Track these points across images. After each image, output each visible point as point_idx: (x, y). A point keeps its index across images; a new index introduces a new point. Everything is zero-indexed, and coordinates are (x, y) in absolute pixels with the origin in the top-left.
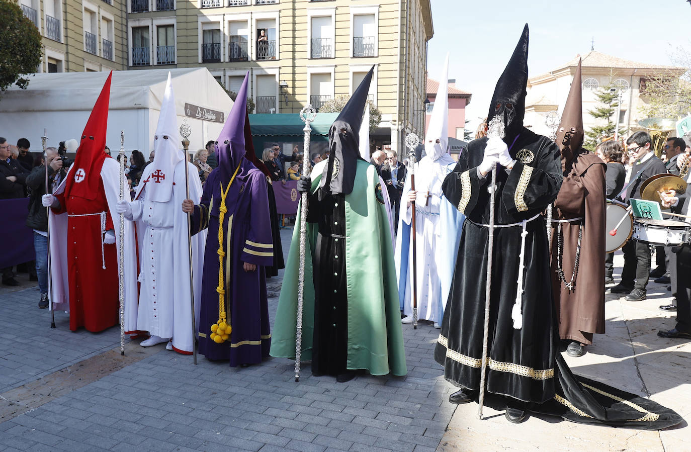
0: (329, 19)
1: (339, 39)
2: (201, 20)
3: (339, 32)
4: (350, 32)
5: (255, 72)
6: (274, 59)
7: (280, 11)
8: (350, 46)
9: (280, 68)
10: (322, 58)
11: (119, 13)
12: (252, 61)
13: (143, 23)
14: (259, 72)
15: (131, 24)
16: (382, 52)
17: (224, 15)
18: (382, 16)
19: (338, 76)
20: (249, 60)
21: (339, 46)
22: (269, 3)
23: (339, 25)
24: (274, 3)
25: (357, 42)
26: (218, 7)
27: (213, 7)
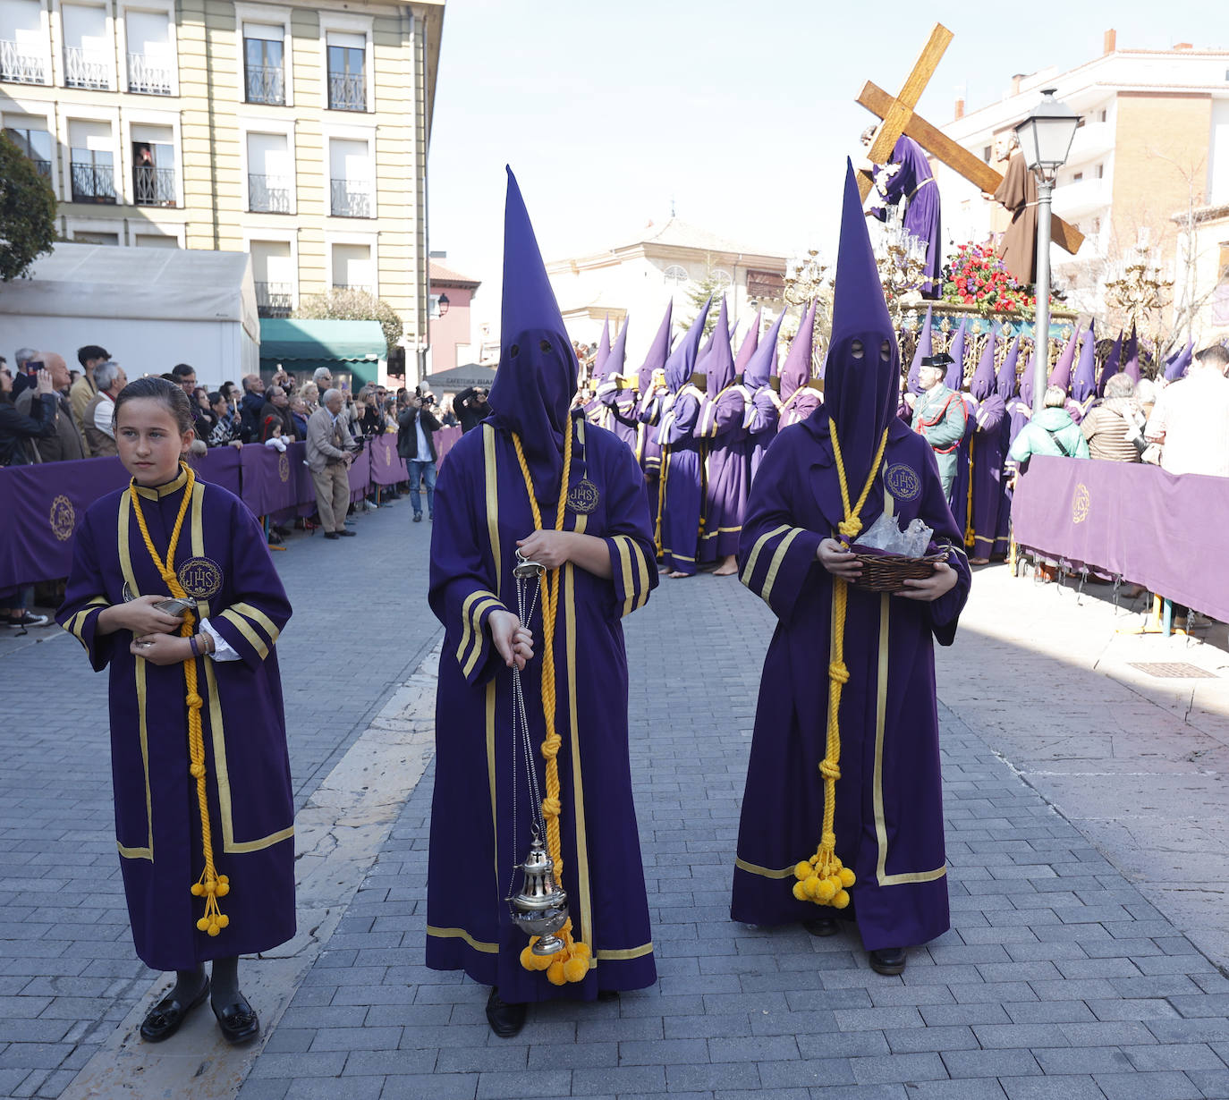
0: (282, 139)
1: (302, 180)
3: (302, 167)
4: (325, 168)
5: (135, 229)
6: (172, 205)
7: (181, 112)
8: (326, 195)
9: (186, 224)
10: (272, 213)
12: (126, 204)
14: (142, 229)
16: (383, 211)
17: (56, 103)
19: (304, 248)
20: (119, 201)
21: (303, 194)
22: (156, 94)
23: (301, 153)
24: (167, 94)
25: (337, 188)
26: (40, 84)
27: (28, 83)
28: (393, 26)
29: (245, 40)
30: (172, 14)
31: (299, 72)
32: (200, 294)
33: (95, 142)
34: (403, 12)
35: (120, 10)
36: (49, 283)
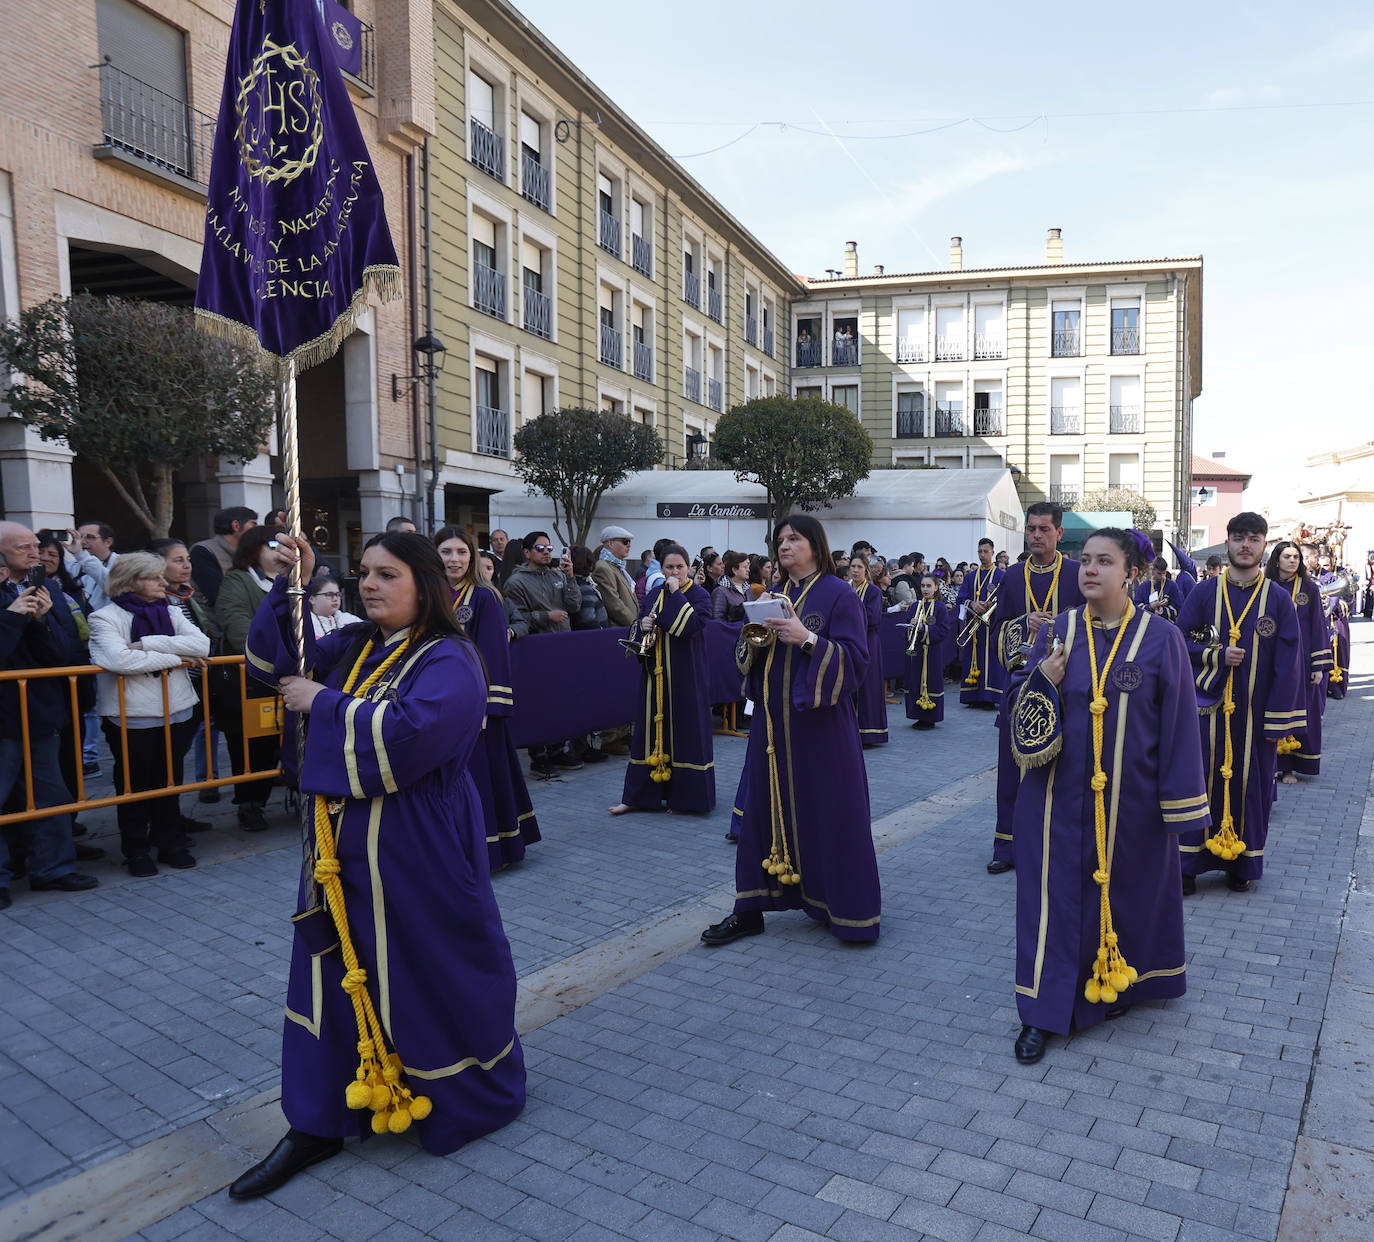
0: (1076, 380)
1: (1090, 408)
2: (896, 379)
3: (1090, 399)
4: (1106, 399)
5: (974, 452)
6: (999, 434)
7: (1008, 370)
8: (1106, 419)
9: (1008, 446)
10: (1067, 434)
11: (781, 368)
12: (968, 436)
13: (813, 382)
14: (978, 452)
15: (796, 383)
16: (1149, 427)
17: (929, 373)
18: (1149, 378)
19: (1089, 458)
20: (964, 435)
21: (1090, 418)
22: (992, 358)
23: (1090, 389)
24: (999, 358)
25: (1114, 412)
26: (921, 362)
27: (914, 362)
28: (1161, 289)
29: (1053, 313)
30: (1005, 303)
31: (1090, 330)
32: (961, 501)
33: (951, 395)
34: (1169, 277)
35: (971, 305)
36: (868, 498)
